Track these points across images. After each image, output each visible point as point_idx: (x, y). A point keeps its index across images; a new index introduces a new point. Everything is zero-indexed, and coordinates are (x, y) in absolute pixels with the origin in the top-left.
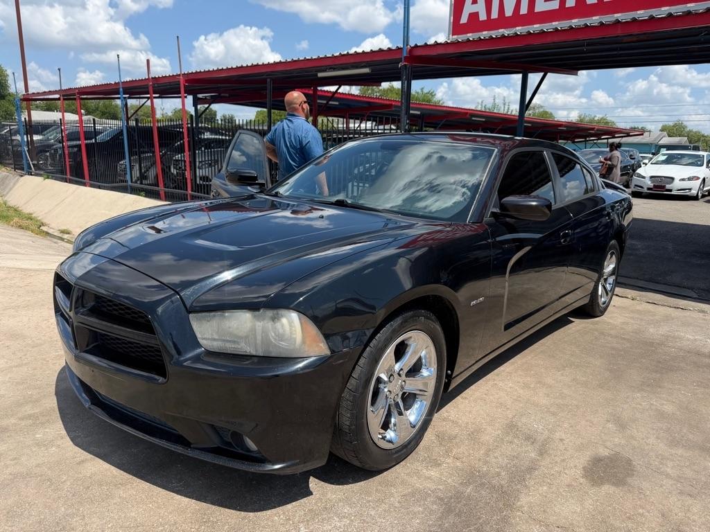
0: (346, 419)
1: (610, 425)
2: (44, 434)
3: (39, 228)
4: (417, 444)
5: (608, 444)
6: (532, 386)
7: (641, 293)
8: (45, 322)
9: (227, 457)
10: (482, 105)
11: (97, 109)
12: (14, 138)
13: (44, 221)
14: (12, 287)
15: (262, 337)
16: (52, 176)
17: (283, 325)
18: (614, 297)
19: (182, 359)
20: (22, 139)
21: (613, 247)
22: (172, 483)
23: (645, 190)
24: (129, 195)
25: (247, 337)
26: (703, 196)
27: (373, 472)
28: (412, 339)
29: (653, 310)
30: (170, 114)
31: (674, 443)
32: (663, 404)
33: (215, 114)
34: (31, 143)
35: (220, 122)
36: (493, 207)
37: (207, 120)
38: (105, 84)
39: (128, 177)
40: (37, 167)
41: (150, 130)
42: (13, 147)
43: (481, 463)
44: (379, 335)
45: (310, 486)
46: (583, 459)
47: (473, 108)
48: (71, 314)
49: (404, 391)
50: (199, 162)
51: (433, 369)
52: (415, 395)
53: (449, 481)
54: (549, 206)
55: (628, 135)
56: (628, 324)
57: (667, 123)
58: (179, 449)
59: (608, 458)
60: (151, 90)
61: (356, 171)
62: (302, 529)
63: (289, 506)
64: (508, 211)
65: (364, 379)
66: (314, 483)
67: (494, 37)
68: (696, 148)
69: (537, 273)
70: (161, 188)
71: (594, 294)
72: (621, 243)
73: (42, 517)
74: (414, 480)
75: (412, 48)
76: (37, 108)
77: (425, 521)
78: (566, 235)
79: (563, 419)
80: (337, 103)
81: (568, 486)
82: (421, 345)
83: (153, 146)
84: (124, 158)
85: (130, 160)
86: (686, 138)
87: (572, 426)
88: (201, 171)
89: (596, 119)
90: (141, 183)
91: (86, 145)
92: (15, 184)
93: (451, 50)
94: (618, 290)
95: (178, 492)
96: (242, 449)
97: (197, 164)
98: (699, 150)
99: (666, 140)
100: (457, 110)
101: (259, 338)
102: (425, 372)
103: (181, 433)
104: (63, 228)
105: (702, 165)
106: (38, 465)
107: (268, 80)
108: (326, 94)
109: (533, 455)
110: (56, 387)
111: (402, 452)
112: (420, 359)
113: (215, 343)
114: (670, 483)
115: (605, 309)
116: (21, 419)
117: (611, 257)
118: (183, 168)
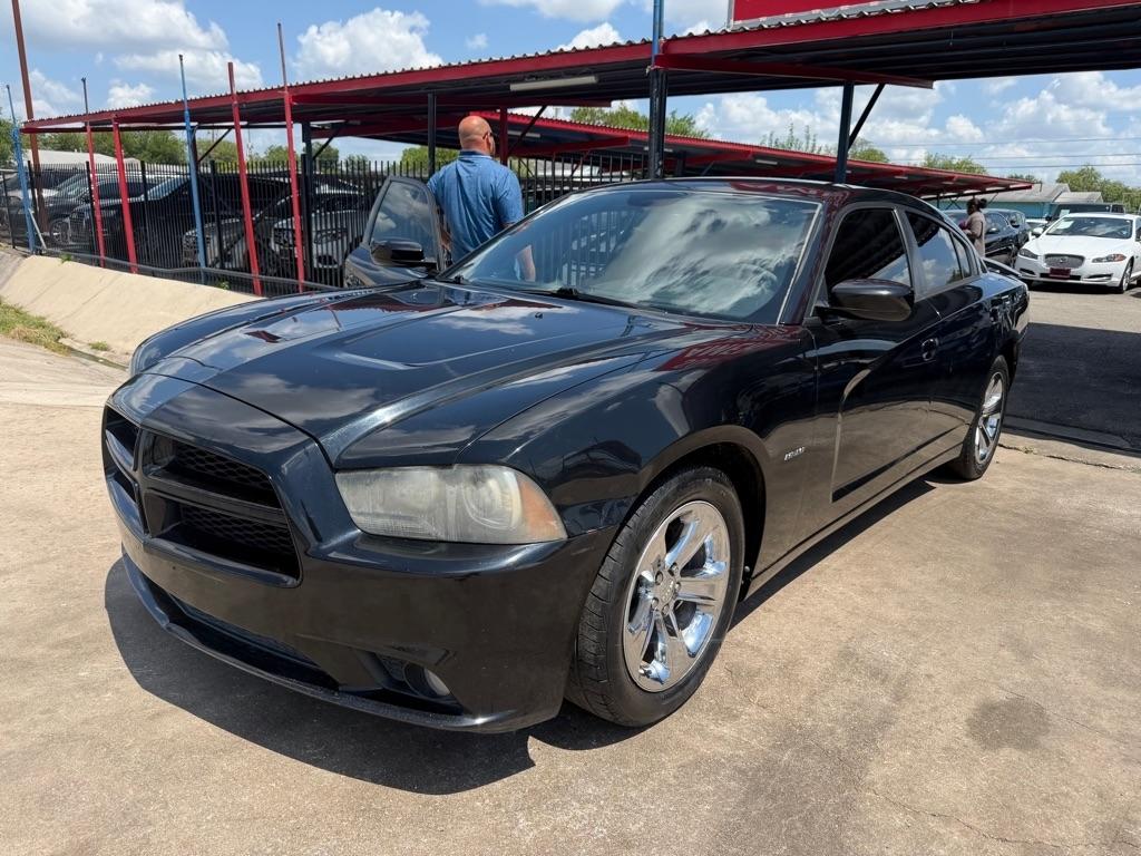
0: (590, 643)
1: (1005, 653)
2: (92, 672)
3: (57, 341)
4: (698, 684)
5: (1005, 682)
6: (875, 590)
7: (1040, 441)
8: (81, 491)
9: (400, 706)
10: (771, 140)
11: (144, 147)
12: (10, 194)
13: (65, 329)
14: (23, 434)
15: (457, 509)
16: (76, 257)
17: (490, 492)
18: (998, 448)
19: (324, 547)
20: (26, 195)
21: (1000, 367)
22: (306, 749)
23: (1037, 277)
24: (203, 286)
25: (431, 510)
26: (1130, 287)
27: (629, 728)
28: (693, 515)
29: (1060, 469)
30: (262, 156)
31: (1109, 680)
32: (1088, 619)
33: (336, 154)
34: (39, 203)
35: (344, 169)
36: (819, 299)
37: (324, 165)
38: (160, 105)
39: (200, 258)
40: (50, 241)
41: (235, 179)
42: (10, 208)
43: (802, 714)
44: (642, 508)
45: (530, 751)
46: (965, 707)
47: (756, 143)
48: (137, 475)
49: (678, 599)
50: (317, 232)
51: (723, 564)
52: (694, 605)
53: (754, 742)
54: (910, 298)
55: (1007, 189)
56: (1021, 491)
57: (1068, 169)
58: (318, 694)
59: (1006, 705)
60: (236, 113)
61: (575, 247)
62: (521, 821)
63: (498, 784)
64: (841, 305)
65: (618, 580)
66: (535, 747)
67: (804, 22)
68: (1118, 209)
69: (874, 413)
70: (255, 275)
71: (968, 444)
72: (1011, 360)
73: (99, 804)
74: (696, 741)
75: (668, 42)
76: (46, 145)
77: (719, 807)
78: (930, 347)
79: (929, 644)
80: (538, 136)
81: (945, 749)
82: (706, 525)
83: (241, 207)
84: (194, 226)
85: (203, 230)
86: (1099, 194)
87: (944, 655)
88: (319, 246)
89: (954, 162)
90: (222, 267)
91: (131, 205)
92: (14, 270)
93: (731, 46)
94: (1004, 438)
95: (316, 763)
96: (422, 692)
97: (314, 234)
98: (1122, 212)
99: (1068, 197)
100: (730, 147)
101: (452, 512)
102: (709, 569)
103: (322, 668)
104: (96, 340)
105: (1129, 236)
106: (86, 722)
107: (430, 96)
108: (520, 121)
109: (884, 700)
110: (107, 595)
111: (676, 696)
112: (703, 547)
113: (379, 522)
114: (1108, 744)
115: (985, 467)
116: (55, 647)
117: (996, 383)
118: (291, 241)
